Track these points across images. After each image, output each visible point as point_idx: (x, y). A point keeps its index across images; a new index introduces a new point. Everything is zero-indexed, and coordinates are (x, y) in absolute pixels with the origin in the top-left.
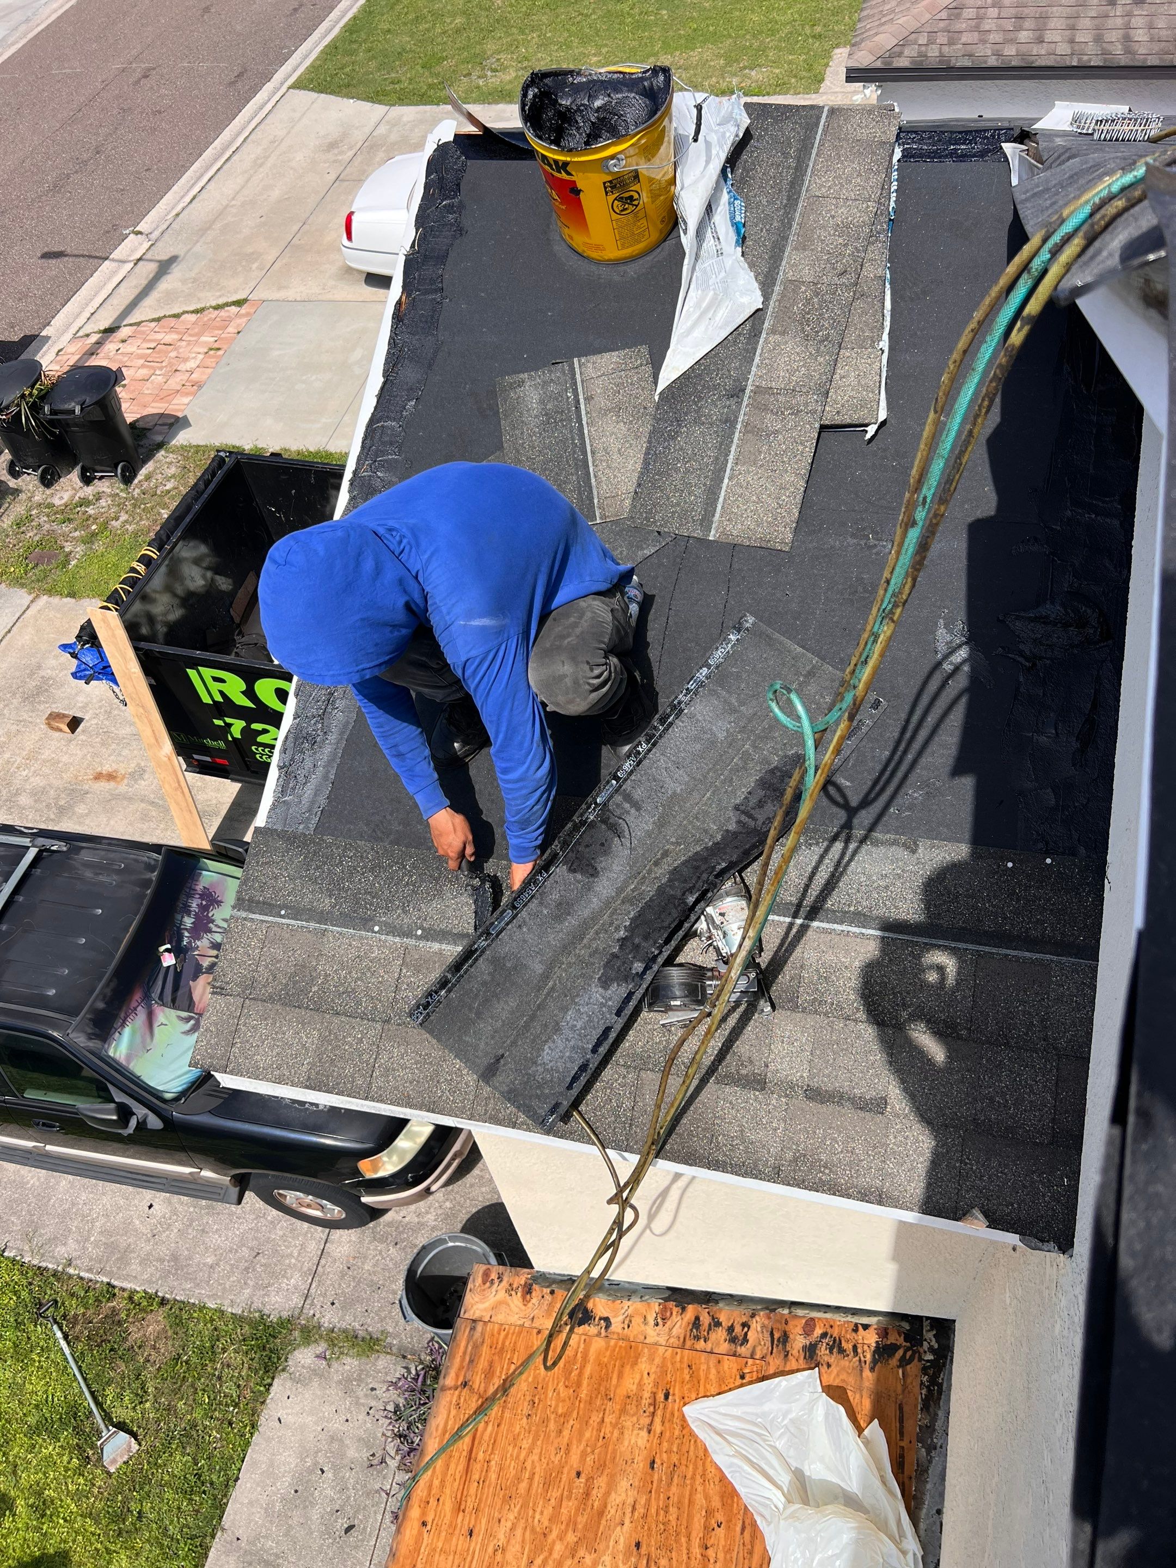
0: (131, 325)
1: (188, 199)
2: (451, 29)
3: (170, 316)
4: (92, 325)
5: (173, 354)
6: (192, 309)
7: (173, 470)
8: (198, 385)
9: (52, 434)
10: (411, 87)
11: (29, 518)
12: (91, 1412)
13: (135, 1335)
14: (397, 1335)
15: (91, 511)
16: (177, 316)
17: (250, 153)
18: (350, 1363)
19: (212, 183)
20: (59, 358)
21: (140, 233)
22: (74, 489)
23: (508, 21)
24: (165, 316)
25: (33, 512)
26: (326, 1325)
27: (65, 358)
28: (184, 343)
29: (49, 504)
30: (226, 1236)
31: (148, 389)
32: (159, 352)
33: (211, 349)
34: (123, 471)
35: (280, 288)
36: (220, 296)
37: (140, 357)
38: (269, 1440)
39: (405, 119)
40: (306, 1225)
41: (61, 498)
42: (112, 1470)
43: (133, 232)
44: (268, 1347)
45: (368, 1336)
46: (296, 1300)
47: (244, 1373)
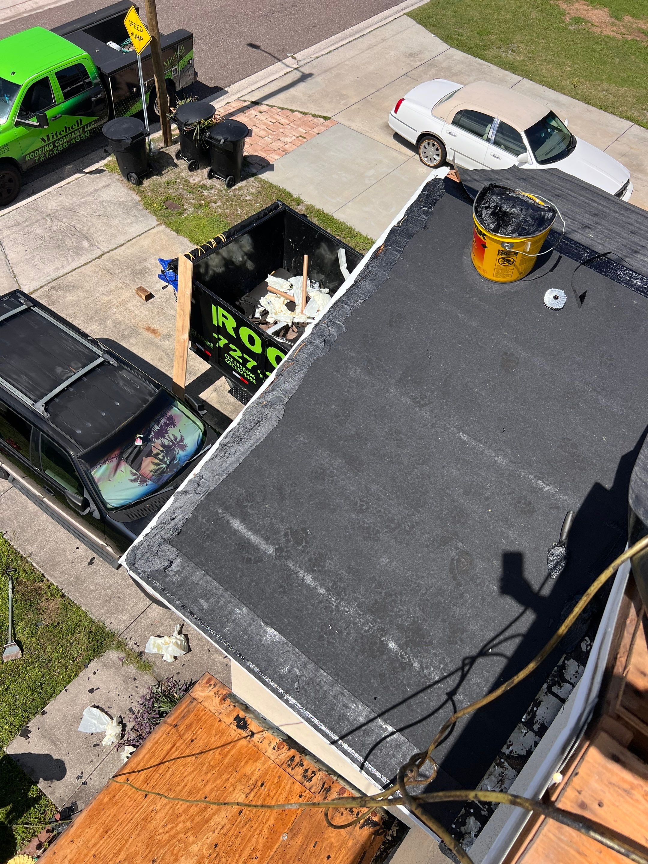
0: (268, 105)
1: (327, 51)
2: (502, 19)
3: (289, 110)
4: (249, 97)
5: (281, 130)
6: (301, 111)
7: (253, 191)
8: (286, 152)
9: (205, 147)
10: (467, 41)
11: (175, 183)
12: (8, 629)
13: (43, 604)
14: (160, 668)
15: (205, 193)
16: (293, 111)
17: (370, 40)
18: (132, 669)
19: (342, 47)
20: (226, 106)
21: (295, 58)
22: (202, 178)
23: (534, 28)
24: (287, 109)
25: (178, 181)
26: (130, 646)
27: (229, 108)
28: (289, 127)
29: (187, 180)
30: (105, 580)
31: (261, 143)
32: (275, 126)
33: (301, 136)
34: (229, 180)
35: (349, 120)
36: (318, 110)
37: (265, 124)
38: (80, 685)
39: (455, 57)
40: (143, 594)
41: (194, 180)
42: (5, 661)
43: (292, 56)
44: (99, 642)
45: (147, 661)
46: (122, 627)
47: (83, 648)
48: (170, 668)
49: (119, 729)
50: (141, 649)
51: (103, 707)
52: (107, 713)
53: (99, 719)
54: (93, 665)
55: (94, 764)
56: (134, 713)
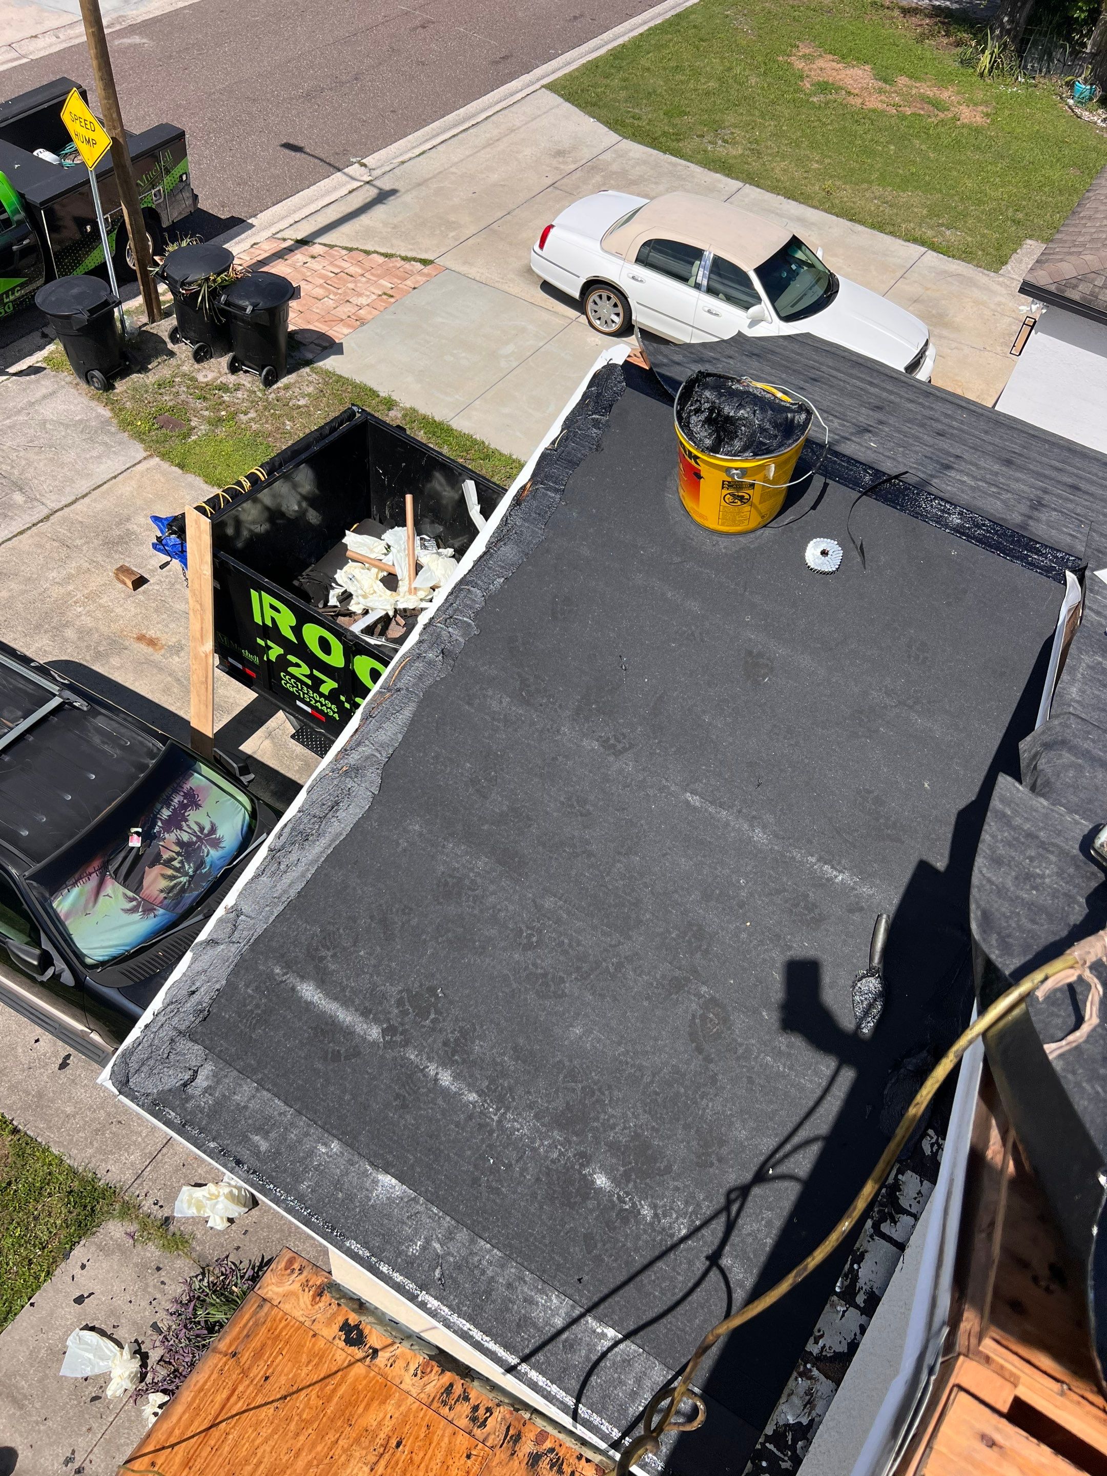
0: (325, 245)
1: (417, 151)
2: (703, 90)
3: (361, 250)
4: (292, 232)
5: (351, 286)
6: (382, 251)
7: (310, 389)
8: (362, 322)
9: (220, 320)
10: (648, 127)
11: (172, 383)
14: (203, 1243)
15: (226, 398)
16: (367, 253)
17: (487, 132)
18: (152, 1251)
19: (442, 145)
20: (252, 250)
21: (365, 165)
22: (219, 372)
23: (755, 103)
24: (357, 249)
25: (177, 380)
26: (145, 1208)
27: (258, 252)
28: (364, 279)
29: (193, 377)
30: (91, 1093)
31: (317, 308)
32: (339, 279)
33: (385, 294)
34: (267, 374)
35: (465, 263)
36: (411, 250)
37: (322, 276)
38: (58, 1291)
39: (631, 154)
41: (206, 376)
43: (359, 162)
44: (89, 1208)
45: (178, 1233)
46: (129, 1176)
47: (58, 1222)
48: (222, 1240)
49: (135, 1365)
50: (166, 1212)
51: (103, 1327)
52: (110, 1337)
53: (97, 1350)
54: (79, 1254)
55: (94, 1434)
56: (160, 1332)
